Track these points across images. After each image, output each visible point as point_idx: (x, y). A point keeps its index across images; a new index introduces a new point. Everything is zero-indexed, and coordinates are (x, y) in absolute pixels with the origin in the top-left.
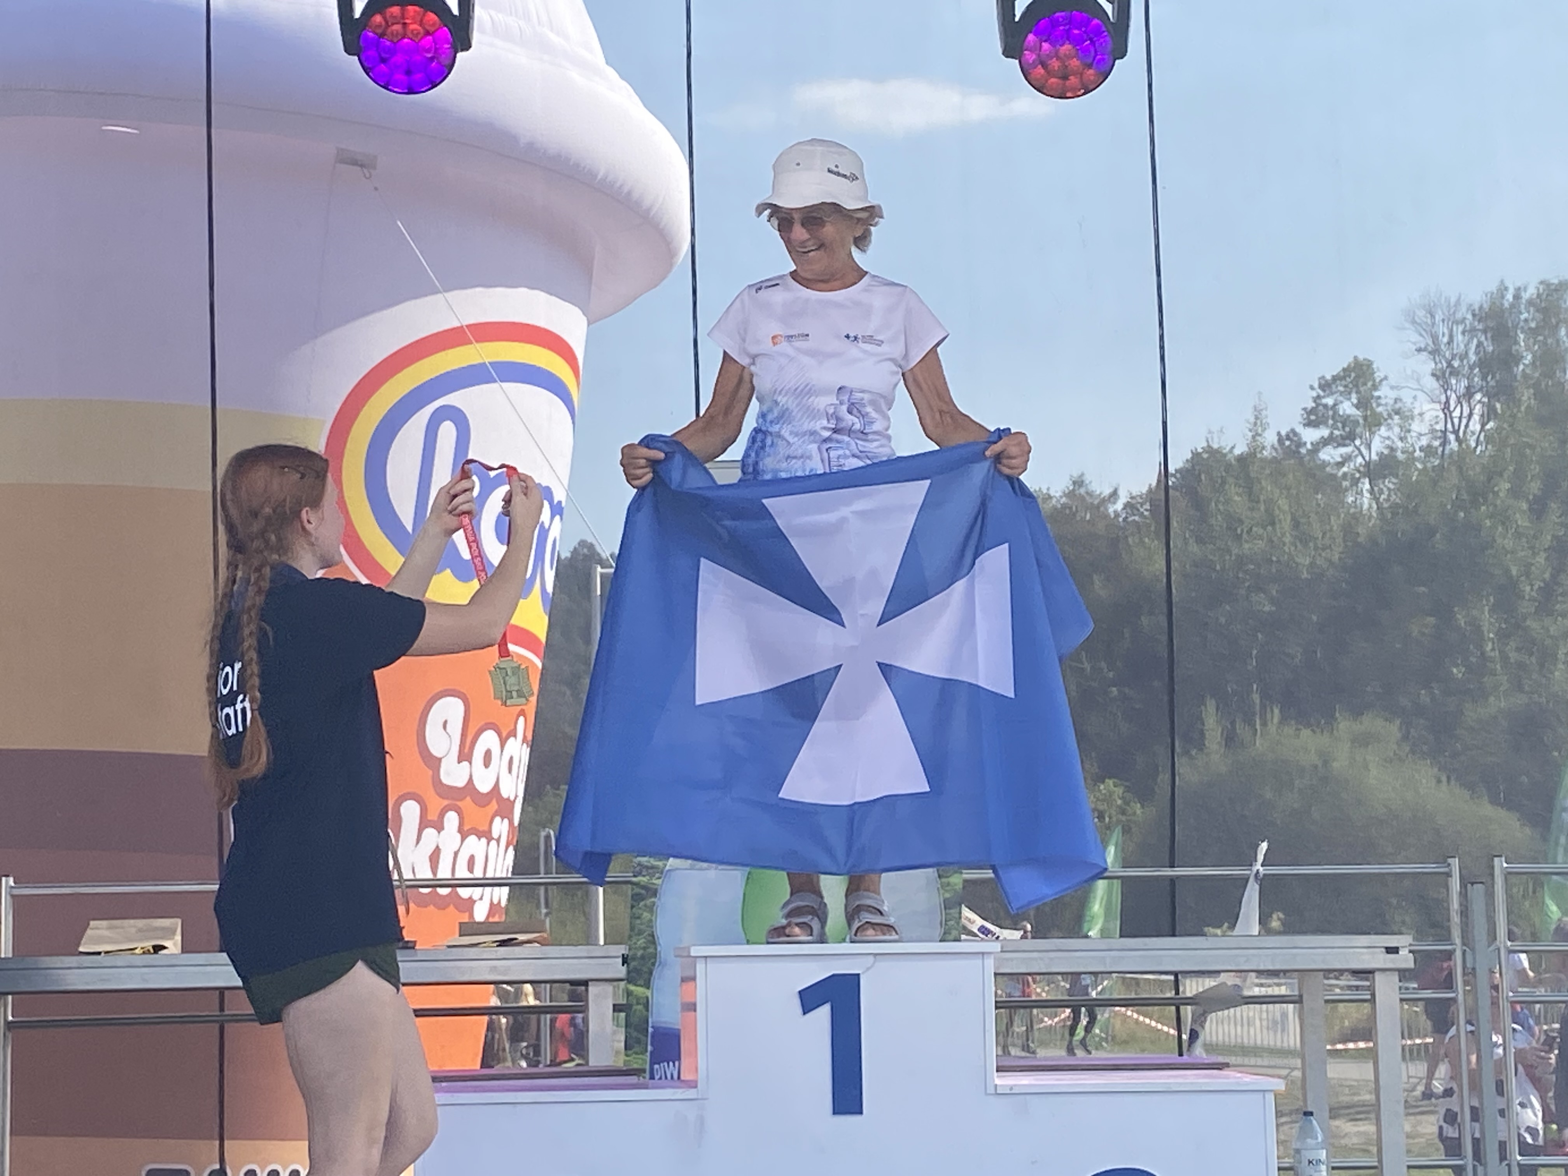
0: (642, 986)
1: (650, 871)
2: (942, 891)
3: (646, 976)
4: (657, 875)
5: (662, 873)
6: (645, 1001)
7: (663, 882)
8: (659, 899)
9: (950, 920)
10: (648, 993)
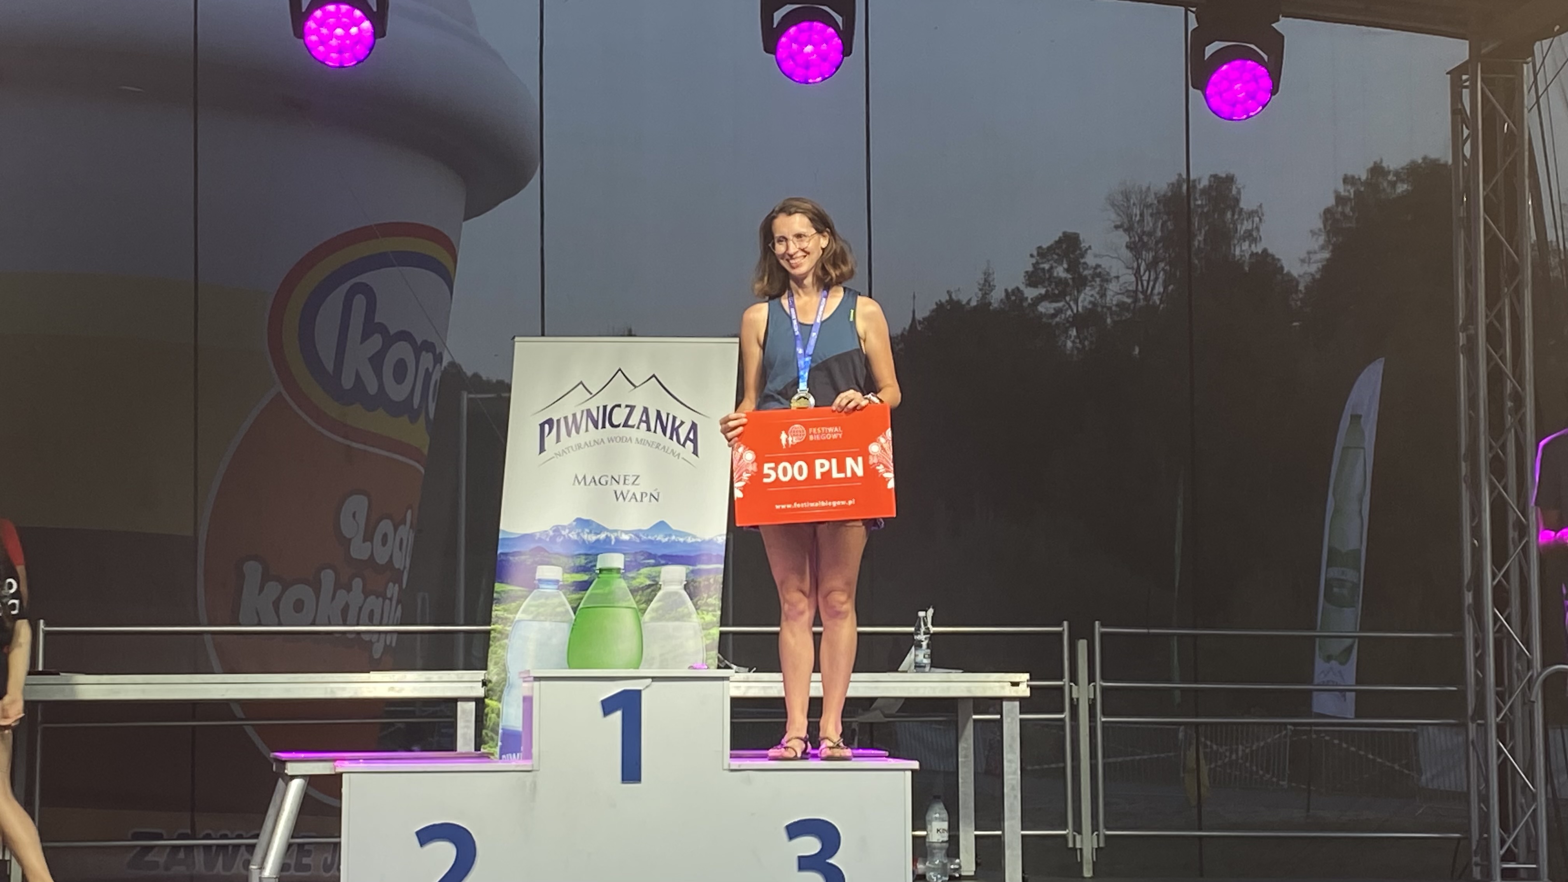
0: (496, 701)
1: (504, 621)
2: (704, 639)
3: (499, 694)
4: (509, 624)
5: (512, 622)
6: (496, 711)
7: (513, 629)
8: (510, 641)
9: (709, 659)
10: (500, 706)
